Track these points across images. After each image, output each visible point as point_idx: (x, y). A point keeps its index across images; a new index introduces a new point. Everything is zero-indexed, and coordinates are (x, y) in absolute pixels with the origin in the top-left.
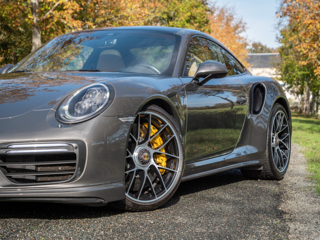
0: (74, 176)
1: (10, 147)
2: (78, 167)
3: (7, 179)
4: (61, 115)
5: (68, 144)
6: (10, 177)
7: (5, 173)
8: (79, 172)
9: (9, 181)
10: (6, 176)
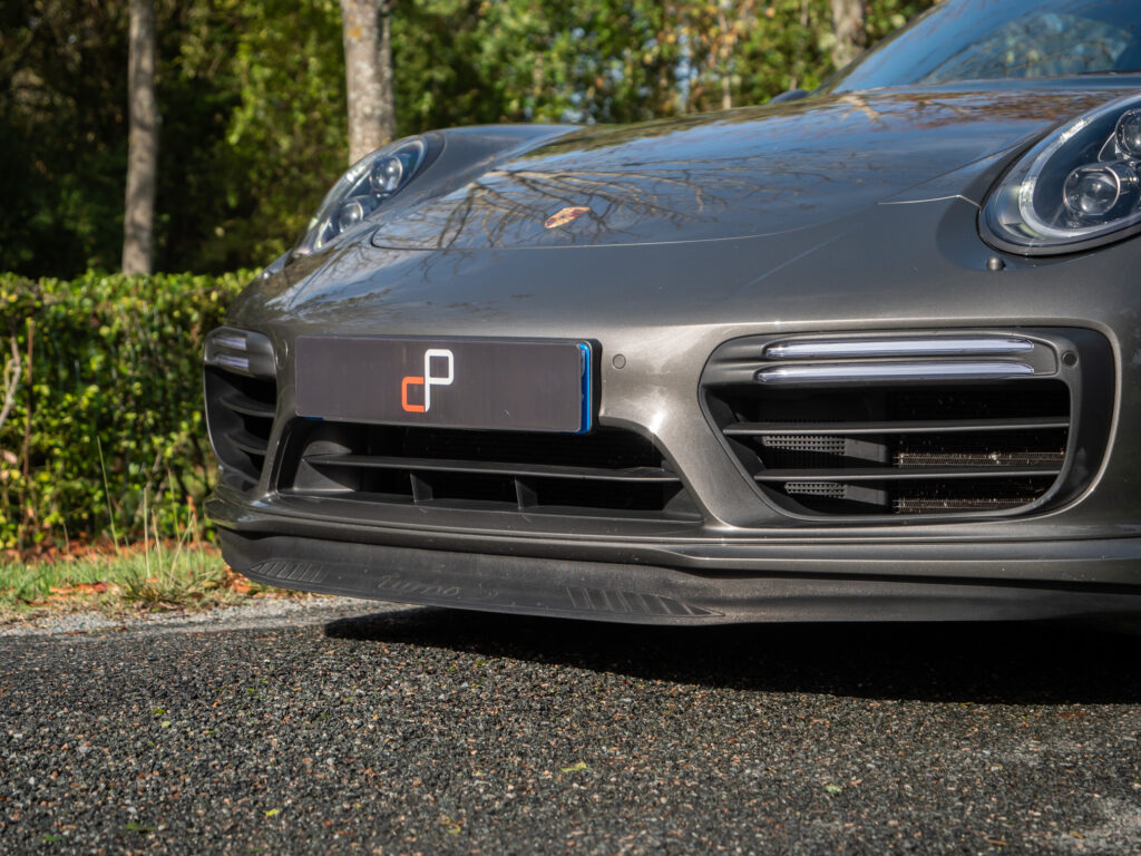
0: (1056, 487)
1: (773, 350)
2: (1077, 449)
3: (761, 494)
4: (1004, 220)
5: (1034, 341)
6: (779, 486)
7: (752, 470)
8: (1082, 471)
9: (771, 503)
10: (761, 483)
